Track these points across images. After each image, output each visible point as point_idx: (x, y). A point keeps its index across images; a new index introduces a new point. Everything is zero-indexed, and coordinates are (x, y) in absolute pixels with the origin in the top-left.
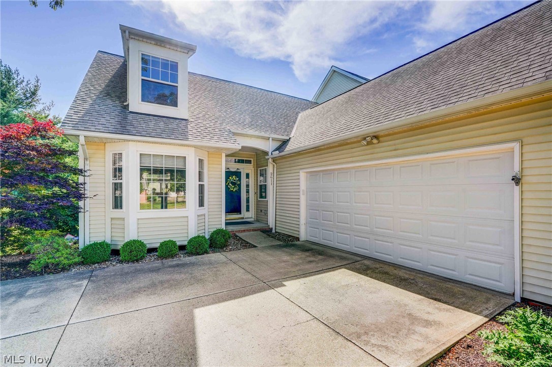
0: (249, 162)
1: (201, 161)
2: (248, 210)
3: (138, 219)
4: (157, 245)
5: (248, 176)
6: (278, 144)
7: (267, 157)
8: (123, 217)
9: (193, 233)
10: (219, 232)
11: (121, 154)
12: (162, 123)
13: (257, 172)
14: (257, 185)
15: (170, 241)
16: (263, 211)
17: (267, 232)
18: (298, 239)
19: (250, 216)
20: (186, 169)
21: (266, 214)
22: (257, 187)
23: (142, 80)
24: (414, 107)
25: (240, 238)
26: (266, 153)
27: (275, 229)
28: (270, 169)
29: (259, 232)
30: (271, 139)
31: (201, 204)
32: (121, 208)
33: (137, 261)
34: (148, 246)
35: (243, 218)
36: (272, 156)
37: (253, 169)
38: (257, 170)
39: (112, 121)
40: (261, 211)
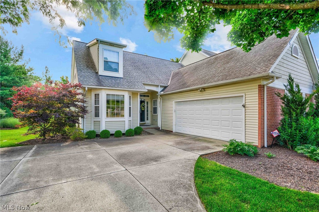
0: (148, 96)
1: (130, 97)
2: (147, 119)
3: (106, 121)
4: (114, 133)
5: (147, 103)
6: (162, 89)
7: (157, 94)
8: (99, 120)
9: (127, 128)
10: (138, 128)
11: (99, 94)
12: (113, 80)
13: (152, 101)
14: (152, 107)
15: (119, 131)
16: (155, 120)
17: (158, 129)
18: (172, 132)
19: (149, 122)
20: (125, 101)
21: (157, 121)
22: (152, 108)
23: (104, 61)
24: (217, 78)
25: (146, 131)
26: (157, 92)
27: (161, 128)
28: (159, 100)
29: (154, 129)
30: (159, 86)
31: (130, 116)
32: (99, 117)
33: (107, 138)
34: (111, 133)
35: (145, 123)
36: (160, 94)
37: (150, 100)
38: (152, 100)
39: (95, 80)
40: (154, 120)
